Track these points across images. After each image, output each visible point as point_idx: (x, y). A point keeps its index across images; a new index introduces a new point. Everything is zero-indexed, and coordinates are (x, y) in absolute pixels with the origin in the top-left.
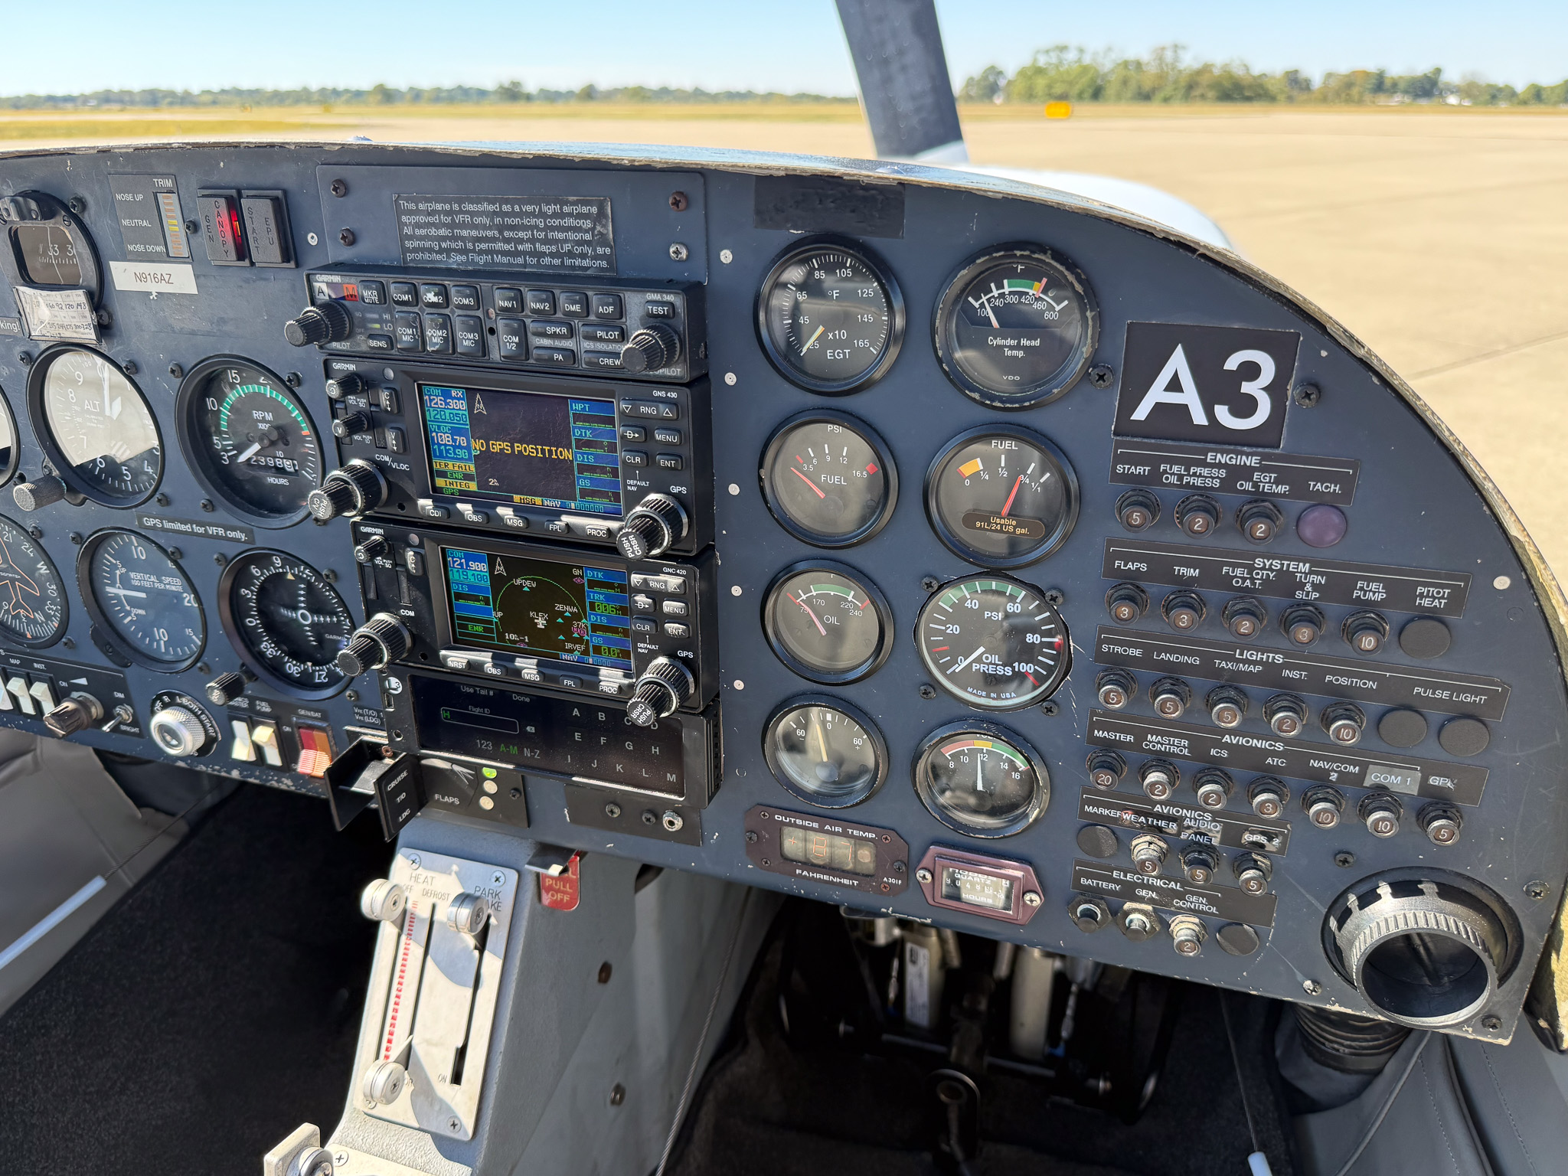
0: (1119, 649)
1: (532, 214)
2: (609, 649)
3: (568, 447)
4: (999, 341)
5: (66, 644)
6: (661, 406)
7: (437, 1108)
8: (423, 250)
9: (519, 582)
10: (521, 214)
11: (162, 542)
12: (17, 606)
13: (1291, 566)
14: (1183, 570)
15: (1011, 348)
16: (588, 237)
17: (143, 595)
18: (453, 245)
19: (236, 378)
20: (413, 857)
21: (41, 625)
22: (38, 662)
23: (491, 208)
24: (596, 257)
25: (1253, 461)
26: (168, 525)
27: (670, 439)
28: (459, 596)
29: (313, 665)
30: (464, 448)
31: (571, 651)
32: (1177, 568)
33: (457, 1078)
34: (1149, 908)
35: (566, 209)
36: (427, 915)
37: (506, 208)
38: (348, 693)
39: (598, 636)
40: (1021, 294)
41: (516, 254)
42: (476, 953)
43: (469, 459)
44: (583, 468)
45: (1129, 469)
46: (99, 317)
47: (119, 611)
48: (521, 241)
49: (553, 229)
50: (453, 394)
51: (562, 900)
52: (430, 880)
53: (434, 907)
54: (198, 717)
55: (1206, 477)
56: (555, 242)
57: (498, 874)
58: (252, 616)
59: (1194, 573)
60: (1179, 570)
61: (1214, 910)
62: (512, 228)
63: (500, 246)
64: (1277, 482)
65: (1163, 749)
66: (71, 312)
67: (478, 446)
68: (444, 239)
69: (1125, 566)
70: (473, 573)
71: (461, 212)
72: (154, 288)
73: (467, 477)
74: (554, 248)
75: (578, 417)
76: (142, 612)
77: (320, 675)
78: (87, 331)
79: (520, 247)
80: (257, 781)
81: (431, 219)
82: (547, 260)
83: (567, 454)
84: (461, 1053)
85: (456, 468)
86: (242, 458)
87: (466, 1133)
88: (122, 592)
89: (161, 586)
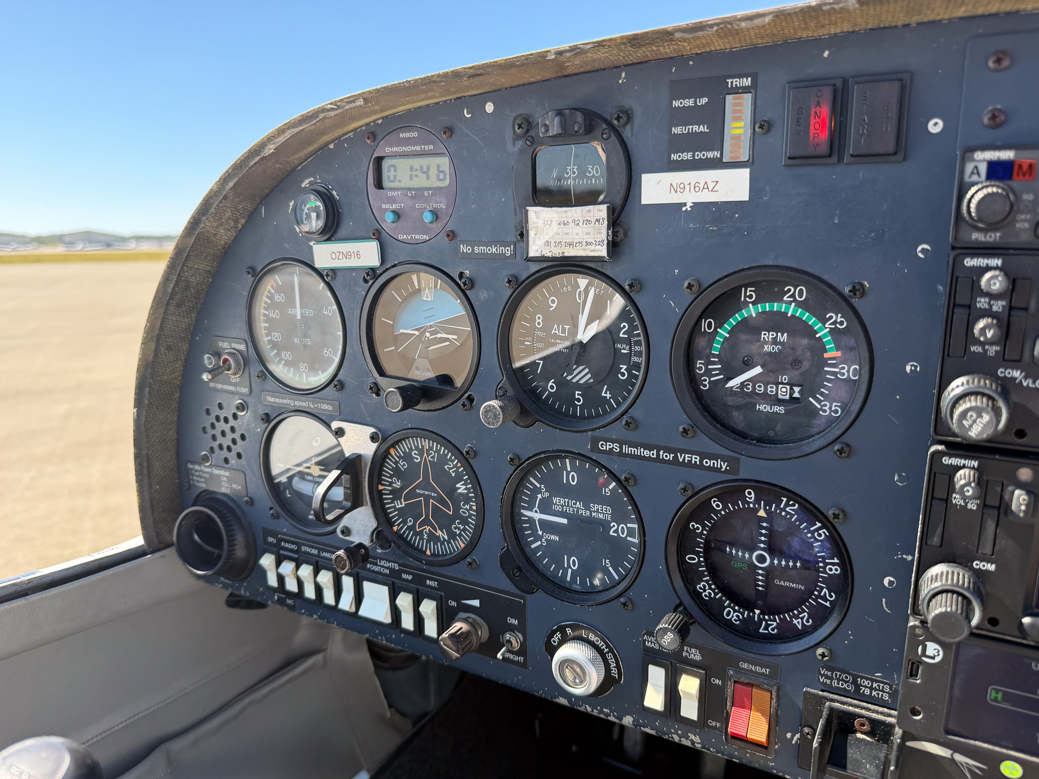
5: (470, 564)
11: (615, 468)
12: (426, 522)
17: (564, 521)
19: (751, 297)
21: (442, 543)
22: (431, 579)
29: (762, 613)
38: (820, 651)
46: (615, 234)
47: (530, 536)
54: (602, 654)
58: (695, 553)
66: (589, 228)
72: (690, 198)
76: (555, 538)
77: (768, 625)
78: (599, 247)
80: (653, 732)
88: (537, 516)
89: (585, 513)
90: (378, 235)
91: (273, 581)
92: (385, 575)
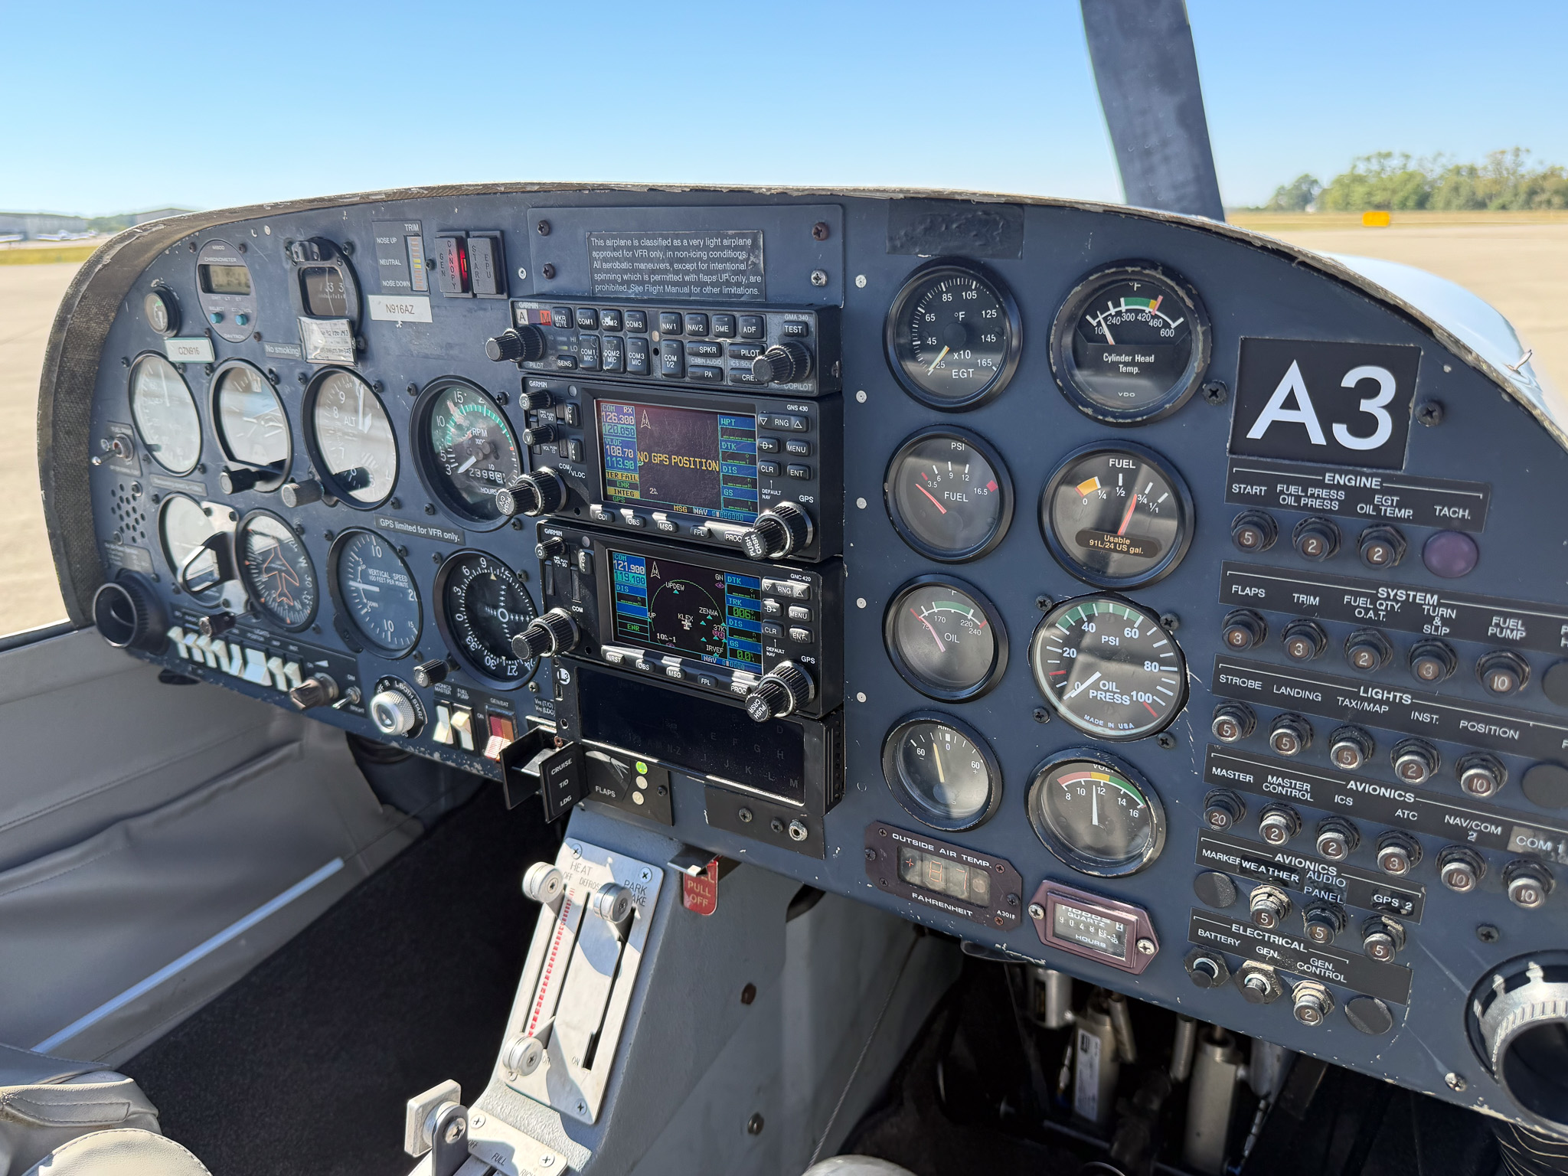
0: (1237, 681)
1: (697, 248)
2: (744, 652)
3: (716, 458)
4: (1114, 358)
5: (314, 629)
6: (793, 419)
7: (568, 1089)
8: (609, 282)
9: (670, 585)
10: (688, 248)
11: (392, 541)
12: (282, 595)
13: (1418, 597)
14: (1303, 598)
15: (1126, 364)
16: (742, 267)
17: (377, 589)
18: (633, 278)
19: (460, 399)
20: (576, 847)
21: (298, 612)
22: (292, 644)
23: (664, 243)
24: (749, 285)
25: (1373, 483)
26: (399, 526)
27: (799, 449)
28: (621, 597)
29: (506, 659)
30: (631, 459)
31: (711, 653)
32: (1296, 595)
33: (588, 1063)
34: (1271, 968)
35: (726, 242)
36: (581, 903)
37: (677, 243)
38: (531, 684)
39: (735, 640)
40: (1137, 312)
41: (683, 284)
42: (619, 944)
43: (635, 470)
44: (728, 479)
45: (1245, 489)
46: (357, 343)
47: (358, 603)
48: (687, 272)
49: (714, 260)
50: (625, 411)
51: (701, 904)
52: (587, 869)
53: (588, 895)
54: (410, 700)
55: (1323, 499)
56: (716, 272)
57: (646, 871)
58: (461, 612)
59: (1314, 601)
60: (1299, 598)
61: (1341, 978)
62: (681, 260)
63: (670, 277)
64: (1400, 506)
65: (1284, 793)
66: (337, 338)
67: (642, 458)
68: (626, 271)
69: (1243, 591)
70: (634, 575)
71: (640, 247)
72: (399, 317)
73: (633, 486)
74: (714, 278)
75: (725, 431)
76: (375, 605)
77: (512, 669)
78: (347, 354)
79: (687, 278)
80: (453, 765)
81: (616, 254)
82: (708, 289)
83: (714, 466)
84: (595, 1040)
85: (624, 478)
86: (462, 470)
87: (590, 1116)
88: (362, 586)
89: (392, 582)
90: (209, 333)
91: (184, 654)
92: (261, 642)
